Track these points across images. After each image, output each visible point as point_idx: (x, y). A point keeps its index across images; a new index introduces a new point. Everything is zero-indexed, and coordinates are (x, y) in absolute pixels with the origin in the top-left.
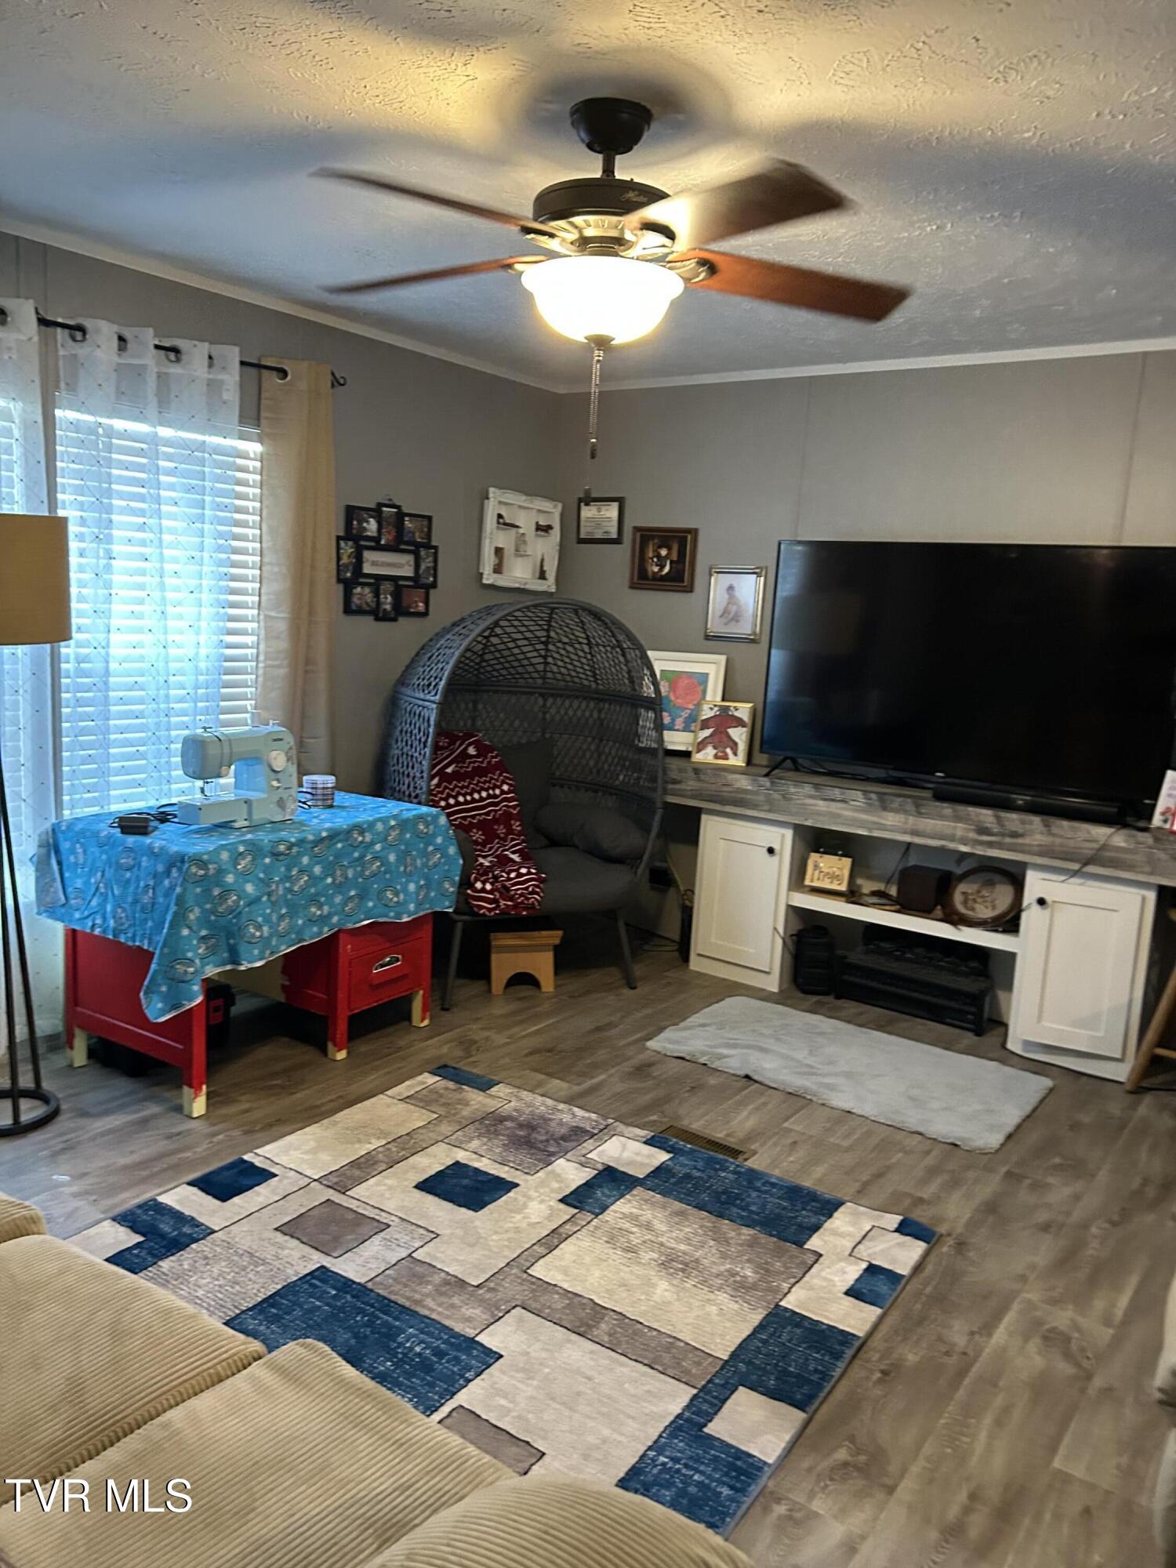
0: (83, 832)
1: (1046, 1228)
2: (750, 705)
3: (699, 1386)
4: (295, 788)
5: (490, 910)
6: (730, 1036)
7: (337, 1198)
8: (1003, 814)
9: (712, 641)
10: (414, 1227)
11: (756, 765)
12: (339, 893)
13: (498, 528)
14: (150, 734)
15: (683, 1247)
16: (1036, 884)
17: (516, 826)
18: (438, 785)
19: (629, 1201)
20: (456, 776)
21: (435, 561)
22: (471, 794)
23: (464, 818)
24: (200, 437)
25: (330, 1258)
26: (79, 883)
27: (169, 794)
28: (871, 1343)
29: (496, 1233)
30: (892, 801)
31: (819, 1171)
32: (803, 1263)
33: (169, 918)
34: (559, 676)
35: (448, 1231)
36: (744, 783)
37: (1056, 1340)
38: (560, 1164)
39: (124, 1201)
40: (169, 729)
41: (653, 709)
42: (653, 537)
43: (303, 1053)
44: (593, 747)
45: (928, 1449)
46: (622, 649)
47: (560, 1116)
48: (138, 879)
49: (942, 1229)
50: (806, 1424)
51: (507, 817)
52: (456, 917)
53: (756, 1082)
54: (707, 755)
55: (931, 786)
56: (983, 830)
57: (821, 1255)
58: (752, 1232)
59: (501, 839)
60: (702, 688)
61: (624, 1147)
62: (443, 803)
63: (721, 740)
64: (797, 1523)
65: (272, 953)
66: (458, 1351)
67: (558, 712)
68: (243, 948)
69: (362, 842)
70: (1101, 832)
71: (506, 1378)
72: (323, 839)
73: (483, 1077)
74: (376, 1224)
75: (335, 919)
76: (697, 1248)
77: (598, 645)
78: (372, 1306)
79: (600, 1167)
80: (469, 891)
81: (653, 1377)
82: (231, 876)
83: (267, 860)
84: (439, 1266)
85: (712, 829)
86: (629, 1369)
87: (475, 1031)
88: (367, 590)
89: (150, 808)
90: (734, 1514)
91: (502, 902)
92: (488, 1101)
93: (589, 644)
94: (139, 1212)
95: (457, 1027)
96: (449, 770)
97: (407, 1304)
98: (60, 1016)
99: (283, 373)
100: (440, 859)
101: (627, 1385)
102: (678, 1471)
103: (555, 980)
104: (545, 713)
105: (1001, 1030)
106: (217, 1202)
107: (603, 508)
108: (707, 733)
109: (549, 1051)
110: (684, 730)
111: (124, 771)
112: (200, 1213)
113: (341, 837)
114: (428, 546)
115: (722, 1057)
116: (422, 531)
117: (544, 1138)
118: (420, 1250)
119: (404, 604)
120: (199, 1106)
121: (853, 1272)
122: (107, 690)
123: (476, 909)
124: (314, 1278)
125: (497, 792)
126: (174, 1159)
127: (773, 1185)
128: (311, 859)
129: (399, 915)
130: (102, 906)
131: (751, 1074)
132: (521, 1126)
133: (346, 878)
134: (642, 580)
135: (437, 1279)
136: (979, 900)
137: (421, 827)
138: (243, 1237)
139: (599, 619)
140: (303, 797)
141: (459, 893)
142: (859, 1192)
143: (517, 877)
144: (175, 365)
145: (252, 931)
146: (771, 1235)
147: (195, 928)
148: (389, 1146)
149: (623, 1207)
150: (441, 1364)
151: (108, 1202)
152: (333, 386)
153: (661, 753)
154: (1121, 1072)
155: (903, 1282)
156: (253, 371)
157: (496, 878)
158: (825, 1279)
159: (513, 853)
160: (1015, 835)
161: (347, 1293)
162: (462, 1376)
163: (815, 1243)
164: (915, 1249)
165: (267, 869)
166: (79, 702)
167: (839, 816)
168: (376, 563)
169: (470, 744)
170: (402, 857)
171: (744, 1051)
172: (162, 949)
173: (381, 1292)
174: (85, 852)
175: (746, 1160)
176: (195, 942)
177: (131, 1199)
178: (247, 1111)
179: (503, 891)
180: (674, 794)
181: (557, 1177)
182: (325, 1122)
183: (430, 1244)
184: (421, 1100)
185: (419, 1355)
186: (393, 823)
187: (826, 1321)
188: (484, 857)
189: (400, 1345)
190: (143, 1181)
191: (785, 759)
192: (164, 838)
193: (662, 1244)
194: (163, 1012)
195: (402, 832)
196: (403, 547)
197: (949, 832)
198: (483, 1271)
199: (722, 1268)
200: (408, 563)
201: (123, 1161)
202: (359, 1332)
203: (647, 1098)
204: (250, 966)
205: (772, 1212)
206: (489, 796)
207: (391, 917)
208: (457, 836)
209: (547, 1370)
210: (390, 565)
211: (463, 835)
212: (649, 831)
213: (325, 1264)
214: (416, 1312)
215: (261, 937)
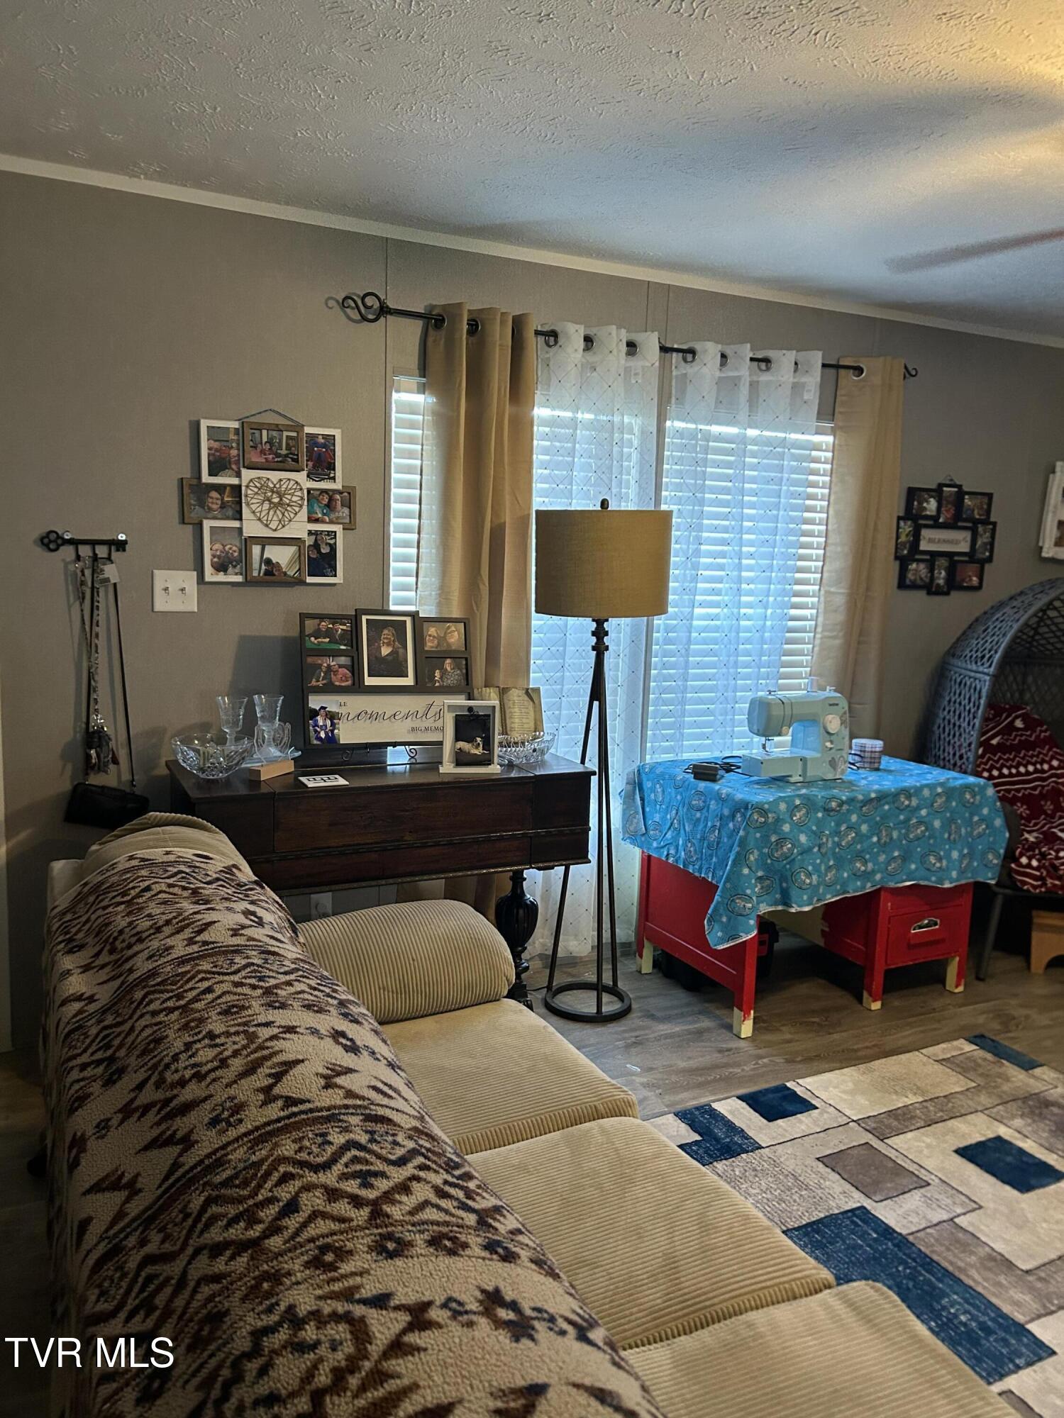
0: (662, 775)
4: (847, 750)
5: (1035, 887)
7: (876, 1143)
10: (954, 1192)
12: (883, 852)
13: (1062, 501)
14: (719, 694)
18: (982, 756)
20: (1001, 748)
21: (993, 537)
22: (1017, 767)
23: (1008, 791)
24: (782, 435)
25: (869, 1201)
26: (657, 818)
27: (732, 748)
33: (732, 858)
35: (992, 1205)
39: (682, 1101)
40: (735, 691)
43: (839, 997)
48: (706, 819)
51: (1055, 794)
52: (997, 890)
59: (1047, 815)
62: (987, 774)
65: (819, 900)
66: (1007, 1333)
68: (794, 893)
69: (908, 806)
71: (1060, 1377)
72: (872, 800)
73: (1024, 1055)
74: (915, 1179)
75: (878, 877)
78: (914, 1260)
80: (1013, 865)
82: (787, 825)
83: (820, 815)
84: (983, 1240)
87: (1014, 1007)
88: (922, 566)
89: (715, 758)
91: (1049, 881)
92: (1032, 1081)
94: (697, 1113)
95: (992, 999)
96: (994, 742)
97: (950, 1268)
98: (633, 928)
99: (859, 370)
100: (984, 830)
106: (765, 1121)
111: (696, 725)
112: (749, 1127)
113: (889, 799)
114: (986, 522)
116: (982, 508)
118: (962, 1217)
119: (958, 578)
120: (747, 1029)
122: (688, 656)
123: (1019, 884)
124: (855, 1215)
125: (1046, 767)
126: (726, 1072)
128: (859, 817)
129: (941, 881)
130: (675, 838)
133: (891, 839)
135: (983, 1252)
137: (968, 796)
138: (790, 1159)
140: (851, 759)
141: (1002, 865)
144: (766, 373)
145: (803, 877)
147: (754, 869)
148: (925, 1104)
150: (988, 1341)
151: (669, 1098)
152: (905, 377)
156: (833, 371)
157: (1043, 855)
161: (889, 1240)
165: (819, 823)
166: (664, 666)
168: (932, 540)
169: (1017, 717)
170: (948, 823)
172: (725, 883)
173: (923, 1249)
174: (663, 791)
176: (753, 881)
177: (692, 1100)
178: (789, 1041)
179: (1051, 869)
182: (862, 1067)
183: (973, 1214)
184: (958, 1065)
185: (965, 1325)
186: (939, 790)
188: (1029, 832)
189: (944, 1308)
190: (700, 1085)
192: (729, 786)
194: (722, 941)
195: (948, 800)
196: (960, 524)
198: (1032, 1257)
200: (964, 539)
201: (682, 1064)
202: (901, 1282)
204: (799, 909)
206: (1036, 771)
207: (932, 881)
208: (1003, 807)
210: (945, 541)
211: (1009, 808)
213: (865, 1205)
214: (959, 1280)
215: (810, 884)
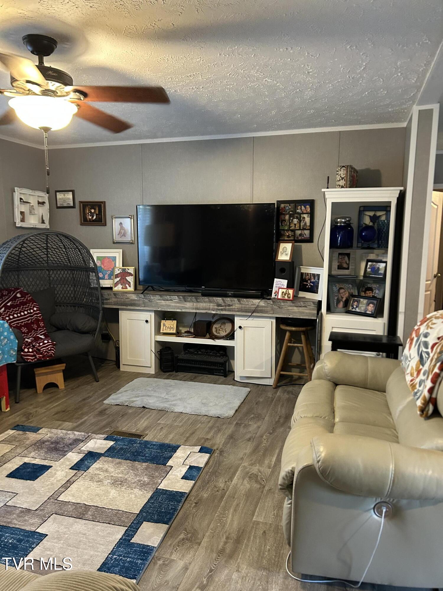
1: (249, 440)
2: (134, 267)
3: (128, 526)
5: (32, 360)
6: (137, 393)
8: (225, 299)
9: (116, 244)
10: (6, 493)
11: (138, 290)
13: (20, 204)
15: (120, 475)
16: (238, 321)
17: (42, 324)
18: (4, 311)
19: (99, 463)
20: (12, 306)
22: (20, 313)
23: (18, 323)
28: (191, 494)
29: (43, 487)
30: (188, 298)
31: (171, 436)
32: (166, 471)
34: (54, 262)
35: (22, 491)
36: (134, 297)
37: (253, 477)
38: (70, 455)
41: (95, 272)
42: (88, 205)
44: (72, 289)
45: (212, 526)
46: (79, 249)
47: (68, 436)
49: (215, 448)
50: (169, 528)
51: (37, 321)
52: (17, 364)
53: (147, 408)
54: (119, 288)
55: (201, 291)
56: (219, 305)
57: (172, 467)
58: (146, 464)
59: (35, 330)
60: (113, 263)
61: (96, 443)
62: (7, 318)
63: (124, 282)
64: (167, 565)
66: (28, 537)
67: (55, 276)
70: (256, 301)
71: (49, 543)
73: (35, 427)
76: (126, 475)
77: (68, 248)
79: (86, 452)
80: (22, 353)
81: (110, 527)
84: (18, 506)
85: (124, 316)
86: (100, 527)
87: (31, 409)
90: (143, 569)
91: (37, 356)
92: (38, 436)
93: (65, 248)
95: (22, 409)
96: (9, 304)
100: (7, 341)
101: (100, 533)
102: (121, 559)
103: (64, 384)
104: (49, 277)
105: (233, 374)
107: (66, 195)
108: (118, 279)
109: (64, 412)
110: (109, 279)
115: (133, 402)
117: (62, 446)
118: (10, 501)
121: (184, 470)
123: (26, 360)
125: (32, 311)
127: (154, 445)
131: (144, 406)
132: (52, 443)
134: (85, 222)
135: (18, 511)
136: (221, 330)
139: (67, 238)
141: (17, 354)
142: (186, 441)
143: (43, 345)
146: (154, 463)
149: (96, 465)
150: (21, 544)
153: (99, 289)
154: (271, 382)
155: (203, 469)
157: (34, 346)
158: (175, 475)
159: (41, 335)
160: (229, 305)
162: (30, 547)
163: (170, 463)
164: (206, 457)
167: (170, 306)
169: (17, 293)
171: (141, 398)
175: (144, 438)
179: (37, 351)
180: (107, 304)
181: (68, 460)
183: (14, 498)
184: (8, 441)
185: (11, 543)
187: (175, 490)
188: (28, 338)
189: (2, 541)
191: (149, 286)
193: (112, 476)
197: (208, 307)
198: (38, 503)
199: (136, 480)
203: (104, 422)
205: (154, 455)
206: (28, 313)
208: (14, 331)
209: (67, 536)
211: (16, 330)
212: (98, 320)
214: (9, 527)
